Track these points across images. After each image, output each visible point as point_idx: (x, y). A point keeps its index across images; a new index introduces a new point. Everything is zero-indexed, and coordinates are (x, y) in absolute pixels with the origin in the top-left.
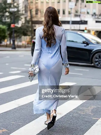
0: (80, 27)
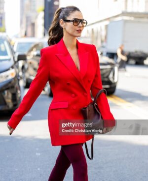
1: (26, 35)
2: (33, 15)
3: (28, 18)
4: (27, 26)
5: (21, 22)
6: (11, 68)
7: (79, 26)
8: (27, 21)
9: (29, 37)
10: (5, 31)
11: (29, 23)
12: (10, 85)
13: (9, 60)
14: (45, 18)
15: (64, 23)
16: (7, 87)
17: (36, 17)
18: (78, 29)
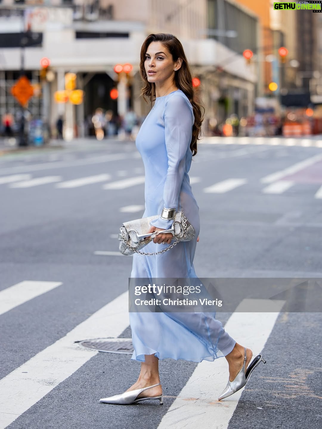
0: (23, 60)
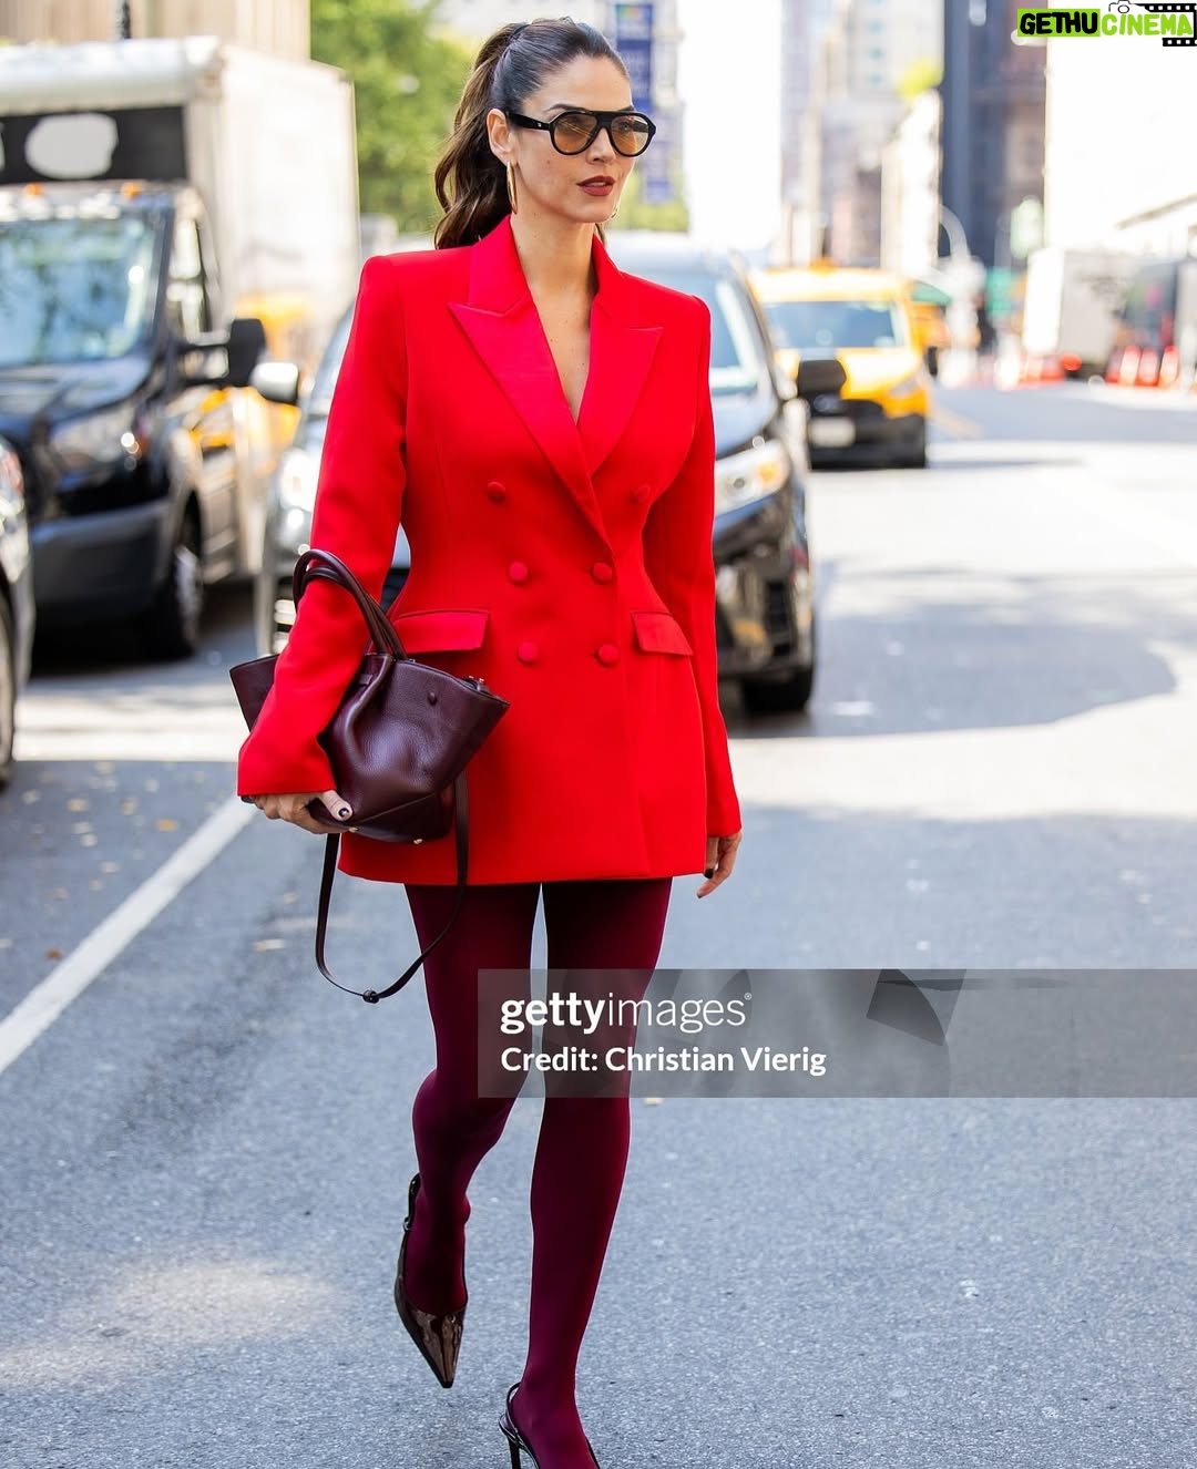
1: (825, 250)
2: (866, 117)
3: (829, 138)
4: (826, 194)
5: (790, 169)
6: (758, 440)
7: (594, 153)
8: (827, 159)
9: (842, 266)
10: (682, 228)
11: (843, 175)
12: (752, 534)
13: (750, 391)
14: (946, 139)
15: (512, 136)
16: (735, 546)
17: (894, 132)
18: (589, 172)
